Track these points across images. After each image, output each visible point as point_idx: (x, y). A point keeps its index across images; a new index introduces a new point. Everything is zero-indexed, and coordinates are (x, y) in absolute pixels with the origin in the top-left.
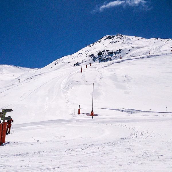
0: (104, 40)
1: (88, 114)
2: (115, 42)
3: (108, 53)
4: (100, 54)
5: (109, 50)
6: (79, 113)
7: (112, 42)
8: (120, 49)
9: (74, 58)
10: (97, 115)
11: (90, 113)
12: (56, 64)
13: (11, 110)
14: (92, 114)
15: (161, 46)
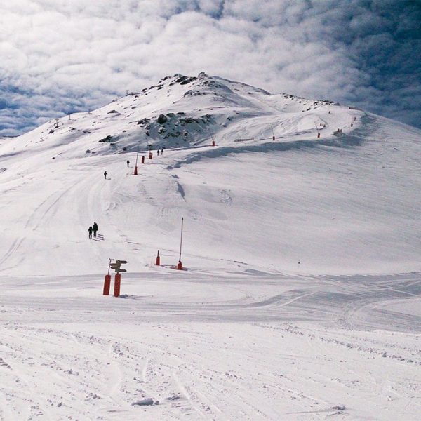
0: (171, 85)
1: (172, 267)
2: (195, 95)
3: (181, 120)
4: (162, 120)
5: (183, 114)
6: (158, 263)
7: (189, 93)
8: (209, 114)
9: (97, 121)
10: (186, 269)
11: (176, 264)
12: (52, 132)
13: (125, 262)
14: (180, 267)
15: (300, 119)
